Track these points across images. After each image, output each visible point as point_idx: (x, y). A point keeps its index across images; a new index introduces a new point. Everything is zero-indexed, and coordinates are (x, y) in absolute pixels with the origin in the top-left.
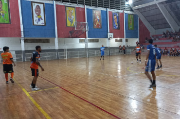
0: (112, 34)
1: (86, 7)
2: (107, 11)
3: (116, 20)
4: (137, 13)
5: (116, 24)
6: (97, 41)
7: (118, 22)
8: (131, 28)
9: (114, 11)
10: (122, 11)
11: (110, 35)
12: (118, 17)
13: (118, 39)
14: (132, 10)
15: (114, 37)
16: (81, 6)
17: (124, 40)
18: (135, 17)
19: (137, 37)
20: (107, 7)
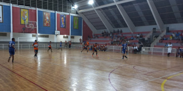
0: (59, 32)
1: (37, 9)
2: (55, 13)
3: (63, 21)
4: (81, 16)
5: (63, 24)
6: (47, 37)
7: (65, 22)
8: (76, 27)
9: (62, 13)
10: (68, 14)
11: (57, 32)
12: (65, 18)
13: (65, 35)
14: (77, 13)
15: (61, 34)
16: (33, 9)
17: (69, 37)
18: (80, 19)
19: (81, 35)
20: (55, 10)
